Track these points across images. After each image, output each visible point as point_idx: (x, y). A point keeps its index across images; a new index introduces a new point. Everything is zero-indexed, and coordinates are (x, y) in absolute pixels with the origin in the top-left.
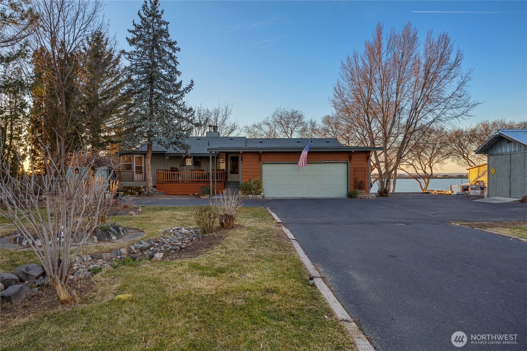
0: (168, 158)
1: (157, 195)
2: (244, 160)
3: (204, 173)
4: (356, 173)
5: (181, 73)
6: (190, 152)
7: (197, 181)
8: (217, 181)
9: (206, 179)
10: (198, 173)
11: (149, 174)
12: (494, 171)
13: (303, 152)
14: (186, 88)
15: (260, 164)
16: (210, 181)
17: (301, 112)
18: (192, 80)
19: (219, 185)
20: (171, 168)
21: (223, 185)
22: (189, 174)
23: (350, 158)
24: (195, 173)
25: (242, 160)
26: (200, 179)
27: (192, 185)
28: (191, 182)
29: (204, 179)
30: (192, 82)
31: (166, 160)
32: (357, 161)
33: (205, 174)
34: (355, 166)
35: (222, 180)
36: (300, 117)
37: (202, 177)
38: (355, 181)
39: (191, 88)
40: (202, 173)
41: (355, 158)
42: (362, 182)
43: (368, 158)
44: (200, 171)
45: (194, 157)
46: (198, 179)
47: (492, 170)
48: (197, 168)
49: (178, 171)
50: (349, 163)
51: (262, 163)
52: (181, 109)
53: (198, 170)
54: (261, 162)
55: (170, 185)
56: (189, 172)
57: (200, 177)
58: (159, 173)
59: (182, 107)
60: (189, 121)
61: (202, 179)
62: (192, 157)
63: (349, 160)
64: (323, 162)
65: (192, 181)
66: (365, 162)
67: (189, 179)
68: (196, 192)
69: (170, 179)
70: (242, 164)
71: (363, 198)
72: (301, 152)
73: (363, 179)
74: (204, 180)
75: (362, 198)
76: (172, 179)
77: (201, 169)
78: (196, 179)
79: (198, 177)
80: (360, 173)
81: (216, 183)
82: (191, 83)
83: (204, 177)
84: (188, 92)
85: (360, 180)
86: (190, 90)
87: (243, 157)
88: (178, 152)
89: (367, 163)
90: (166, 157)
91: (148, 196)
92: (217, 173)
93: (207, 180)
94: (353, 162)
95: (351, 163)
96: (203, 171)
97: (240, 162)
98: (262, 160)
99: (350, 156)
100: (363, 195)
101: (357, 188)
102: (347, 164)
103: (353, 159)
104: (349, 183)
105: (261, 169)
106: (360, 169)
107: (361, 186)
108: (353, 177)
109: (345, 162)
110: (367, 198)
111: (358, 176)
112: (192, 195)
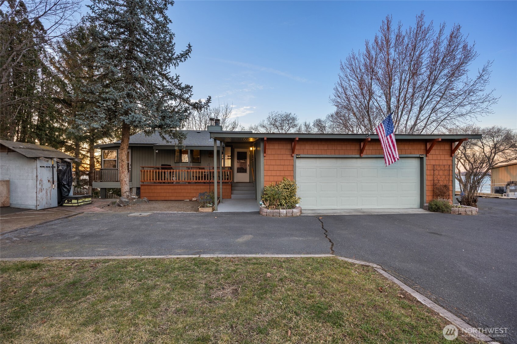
0: (157, 151)
1: (134, 204)
2: (268, 152)
3: (205, 172)
5: (174, 35)
6: (186, 143)
7: (195, 183)
8: (223, 183)
9: (208, 179)
10: (196, 172)
11: (123, 172)
14: (181, 54)
15: (291, 158)
16: (213, 183)
17: (294, 114)
18: (189, 45)
19: (225, 187)
20: (162, 165)
21: (229, 187)
22: (185, 173)
24: (193, 172)
25: (265, 152)
26: (199, 179)
27: (189, 187)
28: (187, 184)
29: (205, 179)
30: (190, 46)
31: (155, 154)
33: (206, 174)
34: (433, 162)
35: (228, 181)
36: (294, 119)
37: (202, 177)
38: (434, 185)
39: (188, 55)
40: (202, 172)
43: (452, 151)
44: (200, 168)
45: (192, 151)
46: (196, 179)
48: (196, 165)
49: (171, 168)
50: (425, 158)
51: (295, 157)
52: (174, 84)
53: (197, 167)
54: (294, 155)
55: (159, 187)
56: (185, 171)
57: (199, 177)
58: (144, 172)
59: (175, 81)
60: (183, 99)
61: (202, 179)
62: (189, 151)
63: (424, 153)
65: (189, 183)
66: (447, 157)
67: (185, 179)
68: (193, 197)
69: (159, 179)
70: (265, 158)
71: (463, 213)
73: (445, 182)
74: (205, 181)
75: (460, 214)
76: (162, 180)
77: (201, 167)
78: (193, 179)
79: (196, 177)
80: (441, 173)
81: (221, 186)
82: (188, 48)
83: (205, 176)
84: (183, 60)
85: (441, 183)
86: (186, 57)
87: (267, 148)
88: (168, 142)
89: (451, 158)
90: (155, 150)
91: (119, 206)
92: (222, 172)
93: (208, 181)
95: (427, 158)
96: (203, 169)
97: (262, 154)
98: (296, 152)
99: (428, 147)
100: (463, 209)
101: (439, 195)
102: (421, 159)
103: (432, 152)
104: (425, 188)
105: (293, 166)
106: (442, 167)
107: (445, 193)
108: (431, 178)
109: (418, 156)
110: (470, 213)
111: (439, 177)
112: (188, 200)
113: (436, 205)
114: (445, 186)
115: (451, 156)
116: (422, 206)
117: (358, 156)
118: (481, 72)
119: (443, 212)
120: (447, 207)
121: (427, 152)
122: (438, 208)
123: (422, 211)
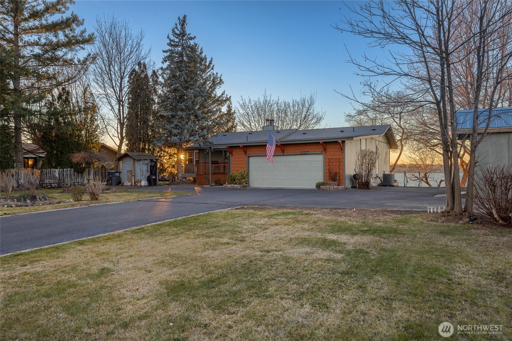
2: (234, 153)
4: (331, 164)
13: (267, 146)
15: (245, 157)
23: (325, 150)
25: (231, 154)
32: (332, 151)
34: (330, 157)
38: (330, 172)
41: (330, 148)
42: (336, 173)
43: (342, 149)
50: (324, 154)
64: (300, 153)
72: (266, 145)
73: (338, 170)
80: (335, 164)
85: (335, 171)
87: (233, 151)
89: (342, 154)
94: (328, 153)
95: (326, 154)
98: (248, 153)
103: (328, 150)
104: (325, 174)
105: (246, 161)
106: (335, 160)
108: (327, 168)
109: (320, 153)
111: (333, 167)
117: (282, 154)
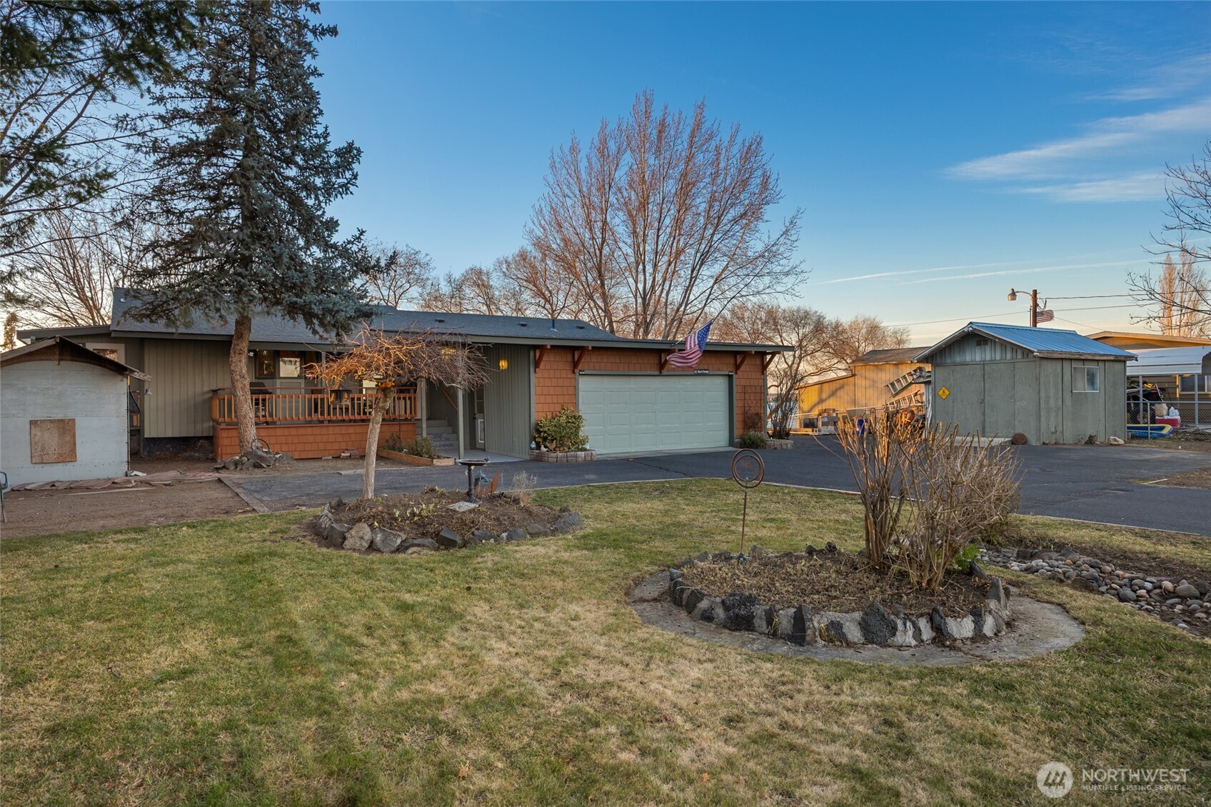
2: (541, 365)
4: (747, 396)
12: (947, 392)
15: (572, 376)
19: (406, 428)
25: (538, 367)
34: (743, 382)
38: (745, 413)
43: (764, 367)
47: (941, 391)
50: (735, 377)
51: (577, 374)
54: (577, 371)
63: (734, 370)
64: (692, 373)
66: (758, 375)
68: (342, 450)
70: (537, 375)
71: (779, 447)
73: (757, 409)
75: (776, 448)
80: (752, 396)
85: (753, 412)
89: (762, 377)
95: (737, 376)
97: (532, 369)
98: (580, 366)
99: (739, 361)
100: (777, 442)
101: (751, 427)
102: (730, 377)
103: (743, 368)
104: (735, 418)
105: (576, 388)
106: (753, 389)
107: (757, 424)
108: (741, 404)
109: (727, 373)
110: (785, 447)
111: (750, 402)
112: (330, 457)
113: (750, 439)
114: (757, 414)
115: (763, 373)
116: (731, 443)
117: (657, 373)
118: (787, 224)
119: (757, 447)
120: (762, 441)
121: (737, 367)
122: (753, 443)
123: (731, 449)
